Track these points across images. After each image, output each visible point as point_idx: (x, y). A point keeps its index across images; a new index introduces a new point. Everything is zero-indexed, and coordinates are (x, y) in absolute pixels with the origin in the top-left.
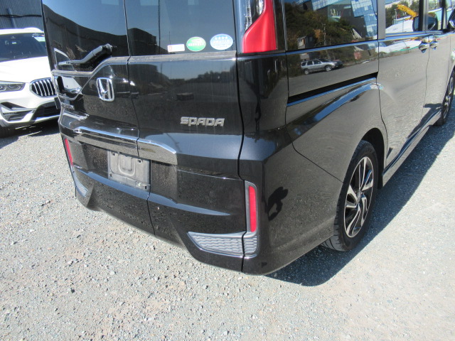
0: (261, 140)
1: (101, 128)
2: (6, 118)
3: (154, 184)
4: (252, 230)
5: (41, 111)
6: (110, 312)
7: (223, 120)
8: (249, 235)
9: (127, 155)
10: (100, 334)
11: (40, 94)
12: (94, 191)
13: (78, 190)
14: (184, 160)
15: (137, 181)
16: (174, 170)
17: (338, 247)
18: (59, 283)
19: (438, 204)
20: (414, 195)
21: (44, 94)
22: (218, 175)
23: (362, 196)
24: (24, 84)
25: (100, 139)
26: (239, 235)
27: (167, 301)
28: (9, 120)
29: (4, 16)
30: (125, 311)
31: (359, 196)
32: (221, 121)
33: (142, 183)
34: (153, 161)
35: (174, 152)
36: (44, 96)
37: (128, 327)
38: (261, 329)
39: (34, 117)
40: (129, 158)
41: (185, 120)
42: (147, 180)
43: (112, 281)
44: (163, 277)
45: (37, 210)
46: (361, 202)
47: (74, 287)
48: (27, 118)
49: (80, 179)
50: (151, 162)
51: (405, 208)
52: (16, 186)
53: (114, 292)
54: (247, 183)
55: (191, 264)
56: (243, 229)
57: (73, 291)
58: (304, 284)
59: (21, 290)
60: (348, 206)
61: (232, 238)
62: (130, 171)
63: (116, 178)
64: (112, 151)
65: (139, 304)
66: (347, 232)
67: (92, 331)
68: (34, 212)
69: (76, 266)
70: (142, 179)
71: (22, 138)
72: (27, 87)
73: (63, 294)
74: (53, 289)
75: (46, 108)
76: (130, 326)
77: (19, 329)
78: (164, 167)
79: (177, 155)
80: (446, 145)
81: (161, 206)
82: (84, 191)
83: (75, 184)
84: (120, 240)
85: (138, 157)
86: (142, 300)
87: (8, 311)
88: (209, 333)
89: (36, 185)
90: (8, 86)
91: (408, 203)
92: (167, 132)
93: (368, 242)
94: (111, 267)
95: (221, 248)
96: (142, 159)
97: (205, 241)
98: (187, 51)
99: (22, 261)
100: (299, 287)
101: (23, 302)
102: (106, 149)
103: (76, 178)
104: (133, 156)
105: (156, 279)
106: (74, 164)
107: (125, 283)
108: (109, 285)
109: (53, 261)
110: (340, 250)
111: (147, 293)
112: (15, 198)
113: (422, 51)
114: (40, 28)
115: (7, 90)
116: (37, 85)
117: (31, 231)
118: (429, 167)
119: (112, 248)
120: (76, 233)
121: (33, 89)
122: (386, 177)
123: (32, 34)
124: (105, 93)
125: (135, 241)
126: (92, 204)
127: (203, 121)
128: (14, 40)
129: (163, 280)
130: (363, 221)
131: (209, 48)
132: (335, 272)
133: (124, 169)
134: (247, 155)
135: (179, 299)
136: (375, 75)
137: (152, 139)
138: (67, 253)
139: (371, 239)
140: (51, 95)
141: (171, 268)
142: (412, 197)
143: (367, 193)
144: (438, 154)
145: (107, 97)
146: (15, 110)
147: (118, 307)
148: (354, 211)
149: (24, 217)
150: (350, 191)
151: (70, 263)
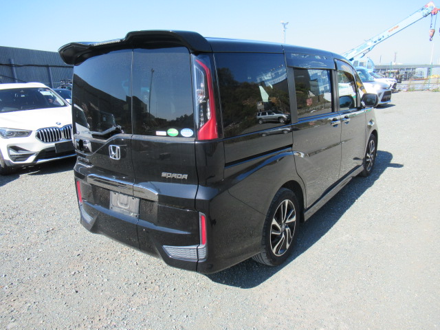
0: (208, 188)
1: (100, 174)
2: (12, 159)
3: (142, 214)
4: (203, 244)
5: (42, 154)
6: (104, 305)
7: (187, 175)
8: (201, 246)
9: (124, 194)
10: (98, 318)
11: (43, 140)
12: (97, 219)
13: (84, 218)
14: (163, 198)
15: (131, 212)
16: (156, 205)
17: (267, 262)
18: (66, 286)
19: (348, 235)
20: (332, 228)
21: (46, 139)
22: (184, 208)
23: (286, 227)
24: (31, 132)
25: (99, 181)
26: (195, 247)
27: (146, 298)
28: (15, 161)
29: (6, 65)
30: (115, 304)
31: (283, 227)
32: (186, 176)
33: (134, 213)
34: (143, 199)
35: (157, 194)
36: (47, 142)
37: (118, 314)
38: (209, 314)
39: (36, 159)
40: (126, 196)
41: (164, 174)
42: (137, 212)
43: (106, 285)
44: (143, 282)
45: (43, 236)
46: (285, 231)
47: (77, 289)
48: (30, 160)
49: (85, 210)
50: (141, 199)
51: (323, 238)
52: (23, 216)
53: (107, 293)
54: (200, 213)
55: (164, 275)
56: (198, 243)
57: (77, 292)
58: (242, 287)
59: (37, 291)
60: (273, 233)
61: (190, 249)
62: (126, 205)
63: (116, 210)
64: (114, 191)
65: (125, 300)
66: (274, 251)
67: (92, 316)
68: (40, 237)
69: (78, 275)
70: (133, 210)
71: (23, 176)
72: (34, 134)
73: (70, 294)
74: (62, 290)
75: (47, 152)
76: (120, 313)
77: (39, 315)
78: (150, 203)
79: (159, 195)
80: (366, 192)
81: (146, 228)
82: (89, 219)
83: (81, 214)
84: (110, 258)
85: (133, 196)
86: (128, 297)
87: (29, 304)
88: (174, 317)
89: (40, 216)
90: (17, 132)
91: (326, 234)
92: (150, 181)
93: (292, 260)
94: (104, 276)
95: (184, 256)
96: (136, 197)
97: (173, 251)
98: (167, 136)
99: (35, 271)
100: (238, 289)
101: (39, 298)
102: (109, 190)
103: (83, 210)
104: (129, 195)
105: (138, 284)
106: (83, 199)
107: (116, 287)
108: (103, 288)
109: (60, 272)
110: (269, 264)
111: (131, 293)
112: (23, 225)
113: (334, 126)
114: (46, 85)
115: (16, 136)
116: (41, 133)
117: (40, 250)
118: (347, 209)
119: (105, 264)
120: (76, 253)
121: (38, 136)
122: (307, 216)
123: (37, 88)
124: (115, 155)
125: (122, 259)
126: (95, 229)
127: (175, 176)
128: (23, 94)
129: (143, 285)
130: (288, 246)
131: (179, 136)
132: (265, 280)
133: (122, 204)
134: (200, 196)
135: (154, 297)
136: (291, 146)
137: (143, 185)
138: (71, 267)
139: (294, 258)
140: (52, 141)
141: (149, 277)
142: (330, 230)
143: (290, 225)
144: (357, 199)
145: (115, 157)
146: (21, 153)
147: (110, 302)
148: (279, 237)
149: (33, 241)
150: (274, 222)
151: (73, 273)
